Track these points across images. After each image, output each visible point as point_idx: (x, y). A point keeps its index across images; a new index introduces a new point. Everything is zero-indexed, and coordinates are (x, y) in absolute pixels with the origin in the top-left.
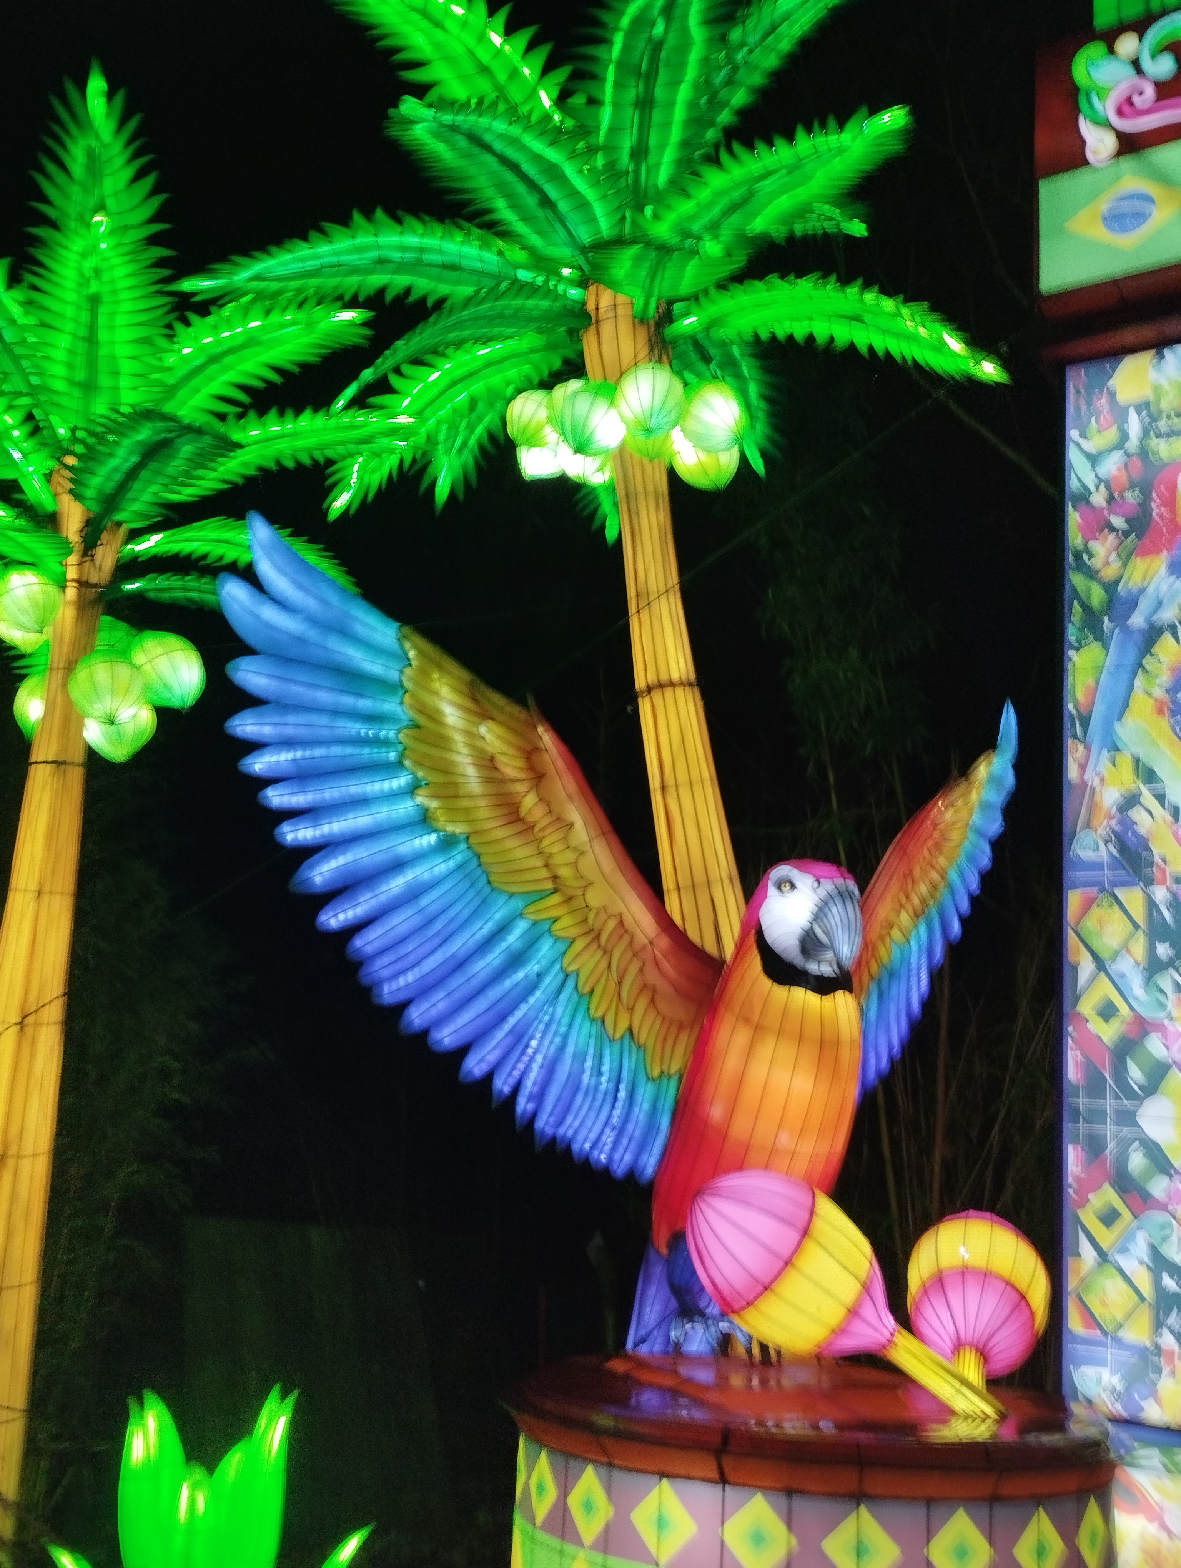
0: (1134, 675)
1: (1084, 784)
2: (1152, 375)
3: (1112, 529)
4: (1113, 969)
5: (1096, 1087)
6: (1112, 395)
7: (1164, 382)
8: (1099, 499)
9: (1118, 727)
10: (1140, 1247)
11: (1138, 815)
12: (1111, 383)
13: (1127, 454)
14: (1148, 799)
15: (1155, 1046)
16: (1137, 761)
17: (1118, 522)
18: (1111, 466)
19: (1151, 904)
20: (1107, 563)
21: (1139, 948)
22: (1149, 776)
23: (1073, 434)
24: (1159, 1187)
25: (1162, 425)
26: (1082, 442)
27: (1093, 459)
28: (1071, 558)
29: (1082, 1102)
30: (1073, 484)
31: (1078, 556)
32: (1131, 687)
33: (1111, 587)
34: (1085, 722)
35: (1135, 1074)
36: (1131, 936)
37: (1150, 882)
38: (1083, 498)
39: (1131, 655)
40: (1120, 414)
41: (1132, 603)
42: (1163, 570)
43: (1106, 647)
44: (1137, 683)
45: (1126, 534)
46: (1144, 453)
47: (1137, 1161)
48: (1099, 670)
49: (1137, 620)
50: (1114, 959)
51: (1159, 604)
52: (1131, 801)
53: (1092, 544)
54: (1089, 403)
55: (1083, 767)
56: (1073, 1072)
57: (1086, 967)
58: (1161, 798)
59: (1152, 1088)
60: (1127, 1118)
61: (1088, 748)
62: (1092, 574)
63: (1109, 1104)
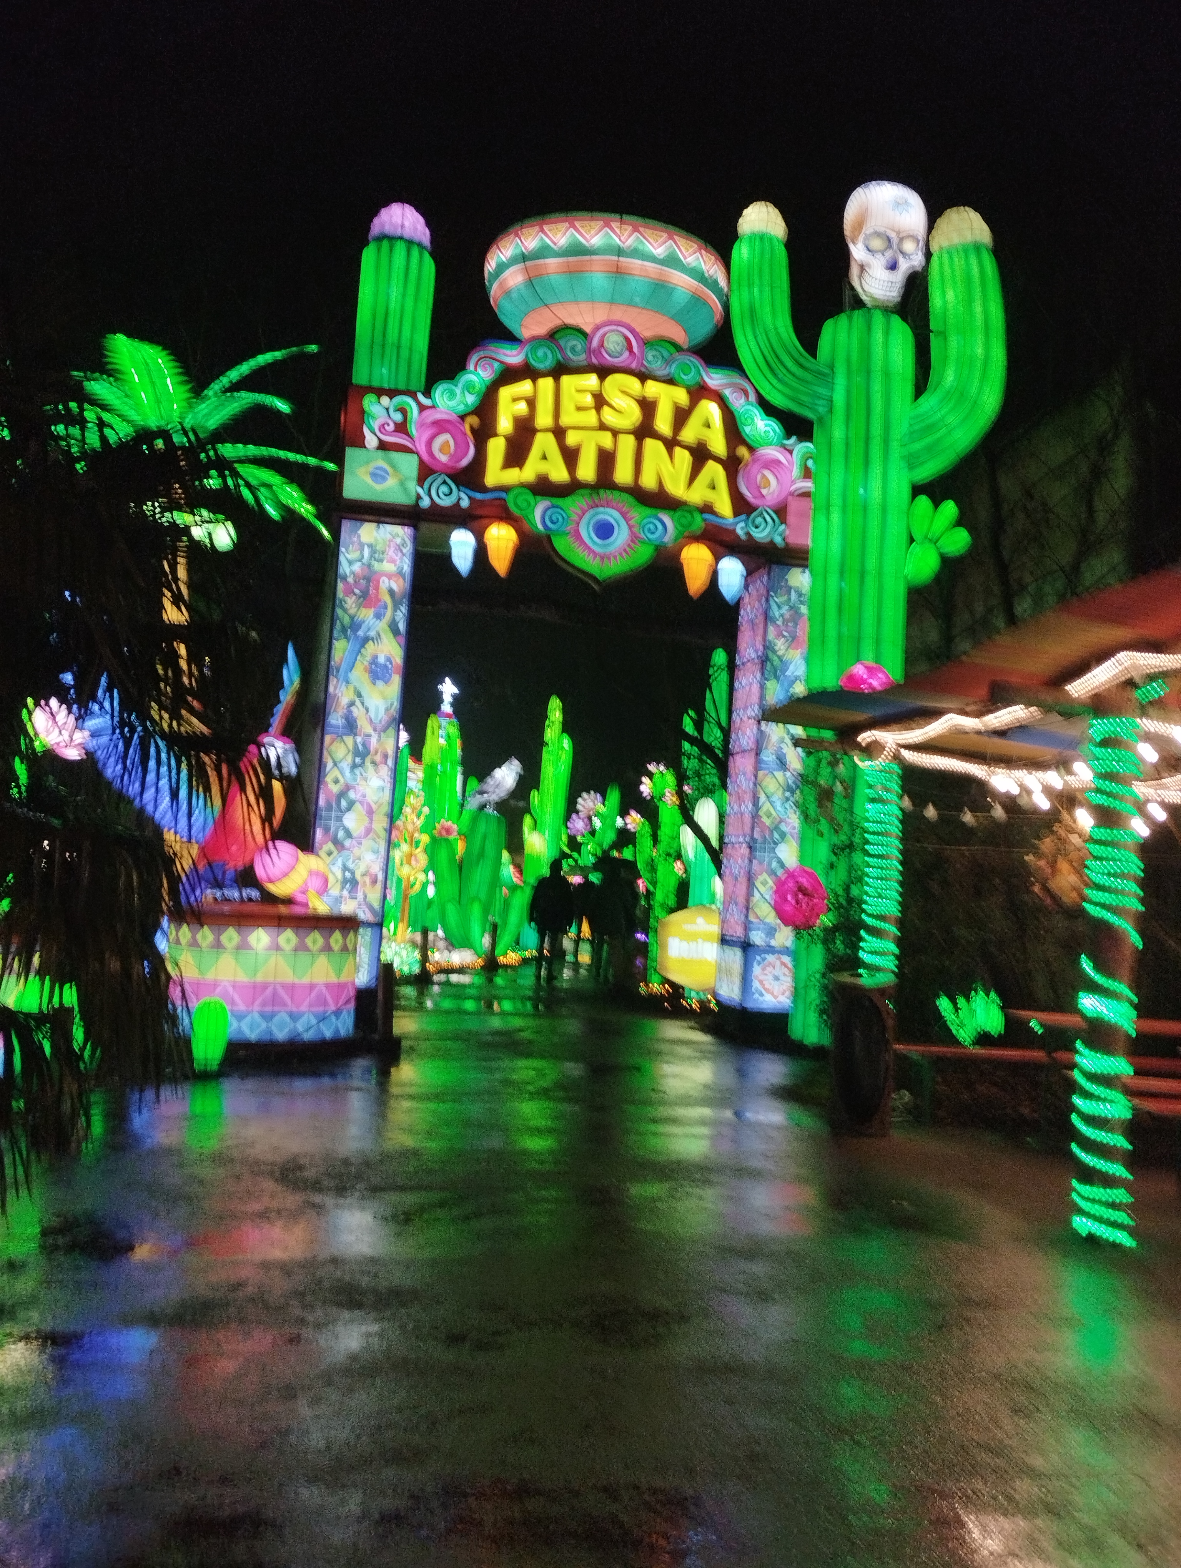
0: (357, 655)
1: (335, 695)
2: (375, 533)
3: (355, 594)
4: (340, 765)
5: (329, 807)
6: (359, 536)
7: (379, 538)
8: (350, 580)
9: (350, 675)
10: (339, 863)
11: (353, 709)
12: (359, 532)
13: (363, 564)
14: (358, 703)
15: (352, 795)
16: (355, 688)
17: (357, 591)
18: (357, 567)
19: (355, 743)
20: (351, 607)
21: (349, 758)
22: (359, 695)
23: (343, 549)
24: (347, 843)
25: (377, 556)
26: (346, 554)
27: (350, 563)
28: (337, 602)
29: (324, 813)
30: (341, 571)
31: (341, 602)
32: (356, 660)
33: (352, 618)
34: (338, 671)
35: (344, 803)
36: (347, 755)
37: (355, 735)
38: (344, 578)
39: (358, 646)
40: (361, 546)
41: (359, 626)
42: (372, 615)
43: (348, 641)
44: (359, 658)
45: (360, 598)
46: (369, 566)
47: (341, 834)
48: (345, 650)
49: (361, 633)
50: (340, 762)
51: (369, 629)
52: (352, 704)
53: (346, 598)
54: (350, 538)
55: (335, 688)
56: (322, 802)
57: (330, 764)
58: (363, 704)
59: (349, 809)
60: (339, 819)
61: (338, 680)
62: (345, 610)
63: (333, 814)
